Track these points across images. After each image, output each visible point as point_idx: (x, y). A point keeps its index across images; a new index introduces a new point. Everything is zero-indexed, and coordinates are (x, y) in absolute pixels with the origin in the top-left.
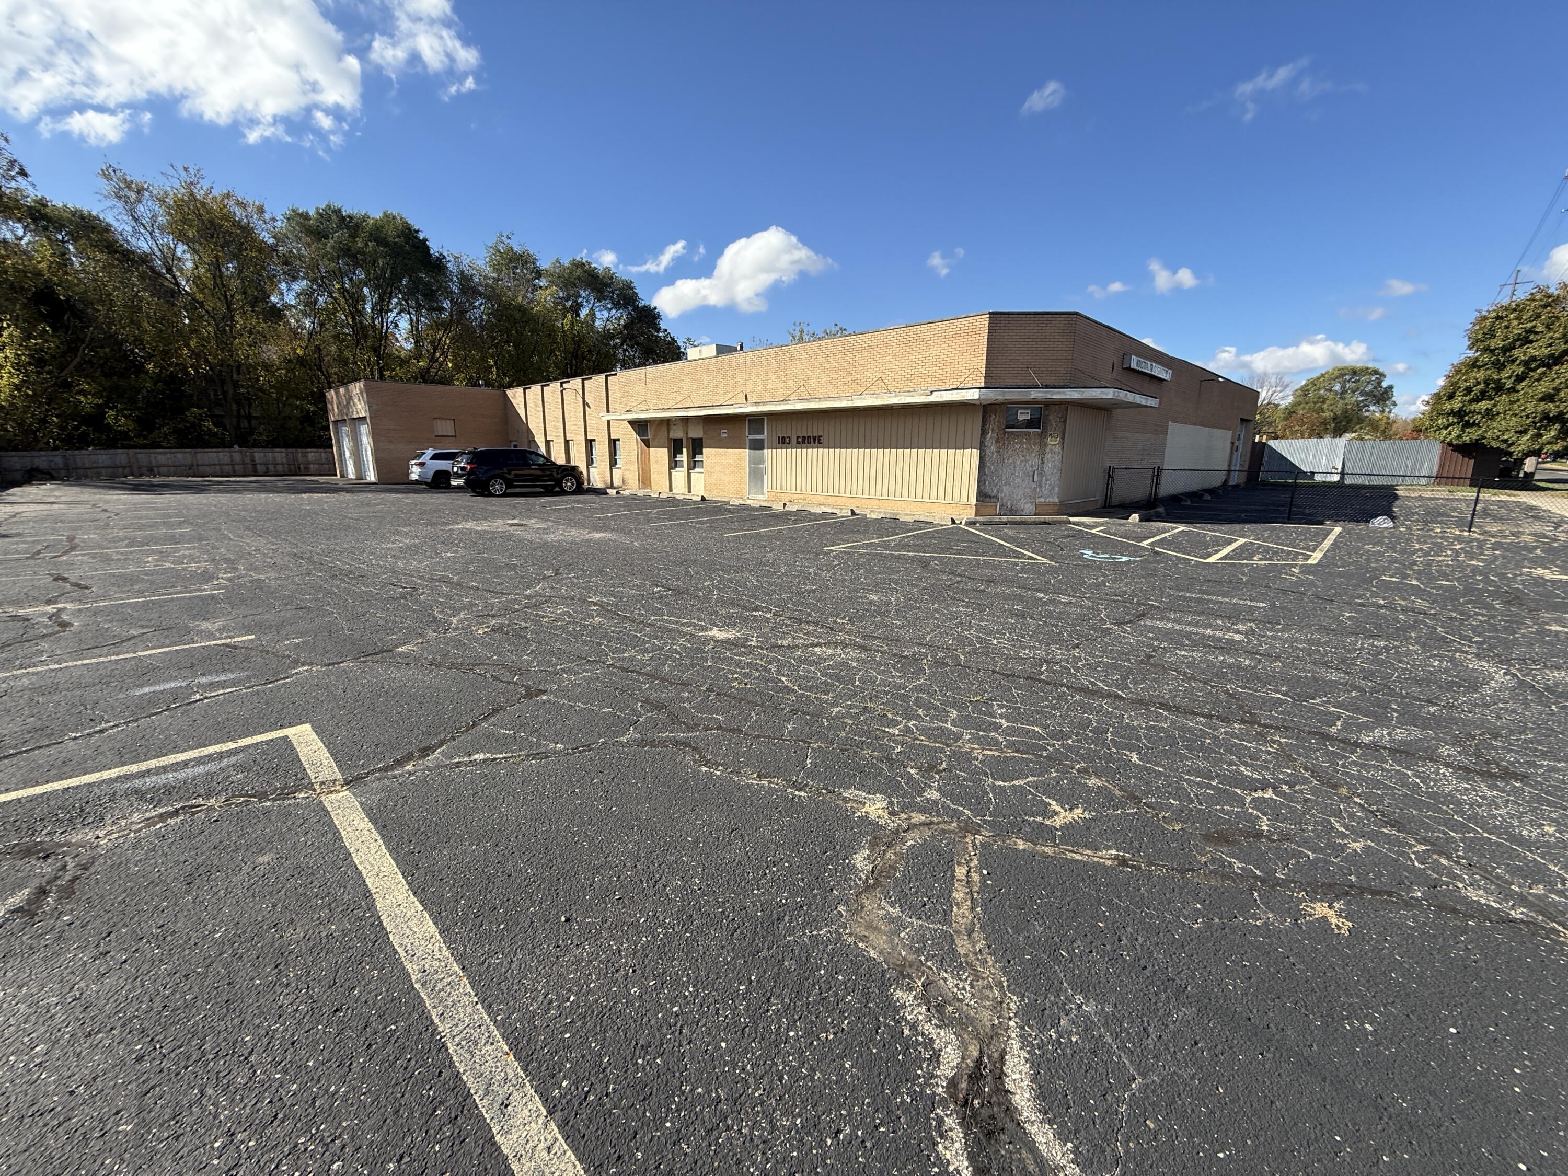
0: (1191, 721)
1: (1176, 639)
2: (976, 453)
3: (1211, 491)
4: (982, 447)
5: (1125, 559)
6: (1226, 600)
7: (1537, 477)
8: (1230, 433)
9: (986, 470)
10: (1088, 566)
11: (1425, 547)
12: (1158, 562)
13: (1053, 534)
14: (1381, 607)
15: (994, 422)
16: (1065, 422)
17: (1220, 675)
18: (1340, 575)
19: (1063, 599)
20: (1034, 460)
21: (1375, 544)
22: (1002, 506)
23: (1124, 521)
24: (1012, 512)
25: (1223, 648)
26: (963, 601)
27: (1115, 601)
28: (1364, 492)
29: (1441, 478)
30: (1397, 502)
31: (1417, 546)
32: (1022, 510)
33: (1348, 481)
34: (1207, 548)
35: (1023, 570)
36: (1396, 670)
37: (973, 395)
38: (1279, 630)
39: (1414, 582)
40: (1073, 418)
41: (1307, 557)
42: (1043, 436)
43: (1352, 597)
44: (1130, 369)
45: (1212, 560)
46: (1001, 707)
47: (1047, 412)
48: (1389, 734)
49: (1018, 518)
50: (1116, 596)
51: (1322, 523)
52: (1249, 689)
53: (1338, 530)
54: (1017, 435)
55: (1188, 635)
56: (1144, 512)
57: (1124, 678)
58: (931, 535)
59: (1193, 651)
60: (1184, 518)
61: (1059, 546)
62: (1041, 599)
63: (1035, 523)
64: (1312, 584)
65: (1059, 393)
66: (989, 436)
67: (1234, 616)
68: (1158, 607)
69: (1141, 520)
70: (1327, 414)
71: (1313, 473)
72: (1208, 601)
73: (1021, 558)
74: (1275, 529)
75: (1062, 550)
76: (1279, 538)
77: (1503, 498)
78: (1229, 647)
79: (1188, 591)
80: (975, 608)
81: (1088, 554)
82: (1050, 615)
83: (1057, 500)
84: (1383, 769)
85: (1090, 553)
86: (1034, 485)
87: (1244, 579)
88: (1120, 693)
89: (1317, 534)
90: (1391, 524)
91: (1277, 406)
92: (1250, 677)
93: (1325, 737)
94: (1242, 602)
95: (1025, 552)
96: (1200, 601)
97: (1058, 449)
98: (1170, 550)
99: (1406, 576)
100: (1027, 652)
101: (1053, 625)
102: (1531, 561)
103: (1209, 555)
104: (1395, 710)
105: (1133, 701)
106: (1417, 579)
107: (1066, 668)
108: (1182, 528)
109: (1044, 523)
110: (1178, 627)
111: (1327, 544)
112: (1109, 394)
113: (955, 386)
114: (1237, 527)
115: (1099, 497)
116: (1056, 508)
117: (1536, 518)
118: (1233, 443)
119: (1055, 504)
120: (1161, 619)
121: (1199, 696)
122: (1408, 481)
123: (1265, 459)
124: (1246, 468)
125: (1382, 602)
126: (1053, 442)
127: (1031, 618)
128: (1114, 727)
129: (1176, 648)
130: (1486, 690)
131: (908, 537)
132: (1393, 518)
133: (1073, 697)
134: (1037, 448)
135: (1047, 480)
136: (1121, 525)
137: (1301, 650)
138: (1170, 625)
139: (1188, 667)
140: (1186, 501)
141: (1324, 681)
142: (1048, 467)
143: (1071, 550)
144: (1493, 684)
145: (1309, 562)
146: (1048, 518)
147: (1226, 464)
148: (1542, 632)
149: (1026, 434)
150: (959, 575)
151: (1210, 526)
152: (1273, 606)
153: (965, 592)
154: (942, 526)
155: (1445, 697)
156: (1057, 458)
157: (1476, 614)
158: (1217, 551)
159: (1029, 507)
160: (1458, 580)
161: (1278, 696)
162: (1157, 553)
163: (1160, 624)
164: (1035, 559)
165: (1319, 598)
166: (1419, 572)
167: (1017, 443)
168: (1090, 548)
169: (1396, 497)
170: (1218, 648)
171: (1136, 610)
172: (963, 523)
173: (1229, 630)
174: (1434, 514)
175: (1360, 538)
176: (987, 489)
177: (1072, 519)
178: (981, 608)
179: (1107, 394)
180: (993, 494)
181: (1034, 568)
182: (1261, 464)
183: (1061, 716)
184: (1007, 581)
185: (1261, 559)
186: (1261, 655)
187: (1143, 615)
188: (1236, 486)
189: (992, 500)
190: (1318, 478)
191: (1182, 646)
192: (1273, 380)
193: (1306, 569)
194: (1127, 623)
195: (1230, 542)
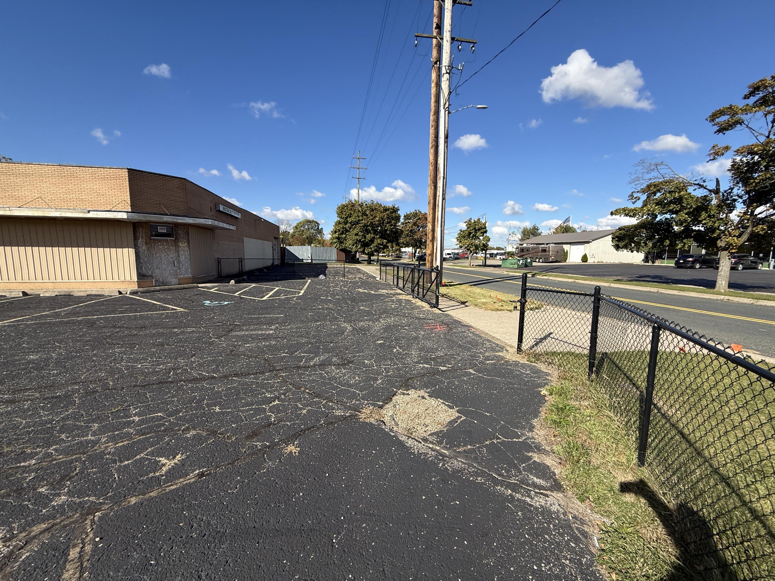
0: (248, 379)
1: (245, 339)
2: (132, 251)
3: (267, 268)
4: (136, 247)
5: (226, 303)
6: (268, 316)
7: (360, 259)
8: (271, 243)
9: (142, 260)
10: (206, 309)
11: (333, 285)
12: (242, 302)
13: (189, 294)
14: (320, 309)
15: (141, 232)
16: (188, 234)
17: (263, 352)
18: (309, 298)
19: (189, 330)
20: (173, 255)
21: (320, 286)
22: (156, 281)
23: (228, 284)
24: (164, 284)
25: (265, 338)
26: (119, 344)
27: (218, 326)
28: (318, 266)
29: (338, 261)
30: (327, 269)
31: (331, 285)
32: (170, 283)
33: (314, 262)
34: (262, 293)
35: (167, 317)
36: (323, 332)
37: (124, 216)
38: (287, 326)
39: (330, 298)
40: (192, 233)
41: (299, 293)
42: (176, 241)
43: (312, 307)
44: (219, 211)
45: (264, 299)
46: (135, 408)
47: (176, 229)
48: (319, 359)
49: (166, 287)
50: (219, 323)
51: (305, 279)
52: (274, 355)
53: (309, 281)
54: (160, 241)
55: (251, 336)
56: (237, 279)
57: (217, 366)
58: (102, 303)
59: (252, 343)
60: (255, 281)
61: (191, 300)
62: (175, 332)
63: (177, 289)
64: (300, 304)
65: (182, 219)
66: (140, 241)
67: (270, 323)
68: (239, 325)
69: (236, 283)
70: (304, 236)
71: (303, 259)
72: (261, 317)
73: (167, 310)
74: (289, 282)
75: (193, 302)
76: (290, 286)
77: (353, 266)
78: (267, 338)
79: (253, 314)
80: (127, 347)
81: (207, 303)
82: (180, 340)
83: (191, 276)
84: (316, 374)
85: (208, 302)
86: (175, 268)
87: (276, 305)
88: (215, 375)
89: (303, 283)
90: (324, 278)
91: (289, 232)
92: (273, 349)
93: (299, 367)
94: (274, 316)
95: (170, 306)
96: (257, 318)
97: (186, 249)
98: (248, 296)
99: (327, 296)
100: (161, 367)
101: (180, 347)
102: (358, 286)
103: (264, 296)
104: (321, 349)
105: (221, 377)
106: (331, 297)
107: (185, 370)
108: (254, 285)
109: (184, 288)
110: (247, 333)
111: (306, 286)
112: (209, 222)
113: (109, 209)
114: (276, 283)
115: (215, 273)
116: (191, 280)
117: (359, 272)
118: (273, 247)
119: (190, 278)
120: (239, 331)
121: (253, 365)
122: (330, 262)
123: (286, 254)
124: (280, 258)
125: (320, 307)
126: (183, 245)
127: (167, 345)
128: (208, 396)
129: (244, 344)
130: (346, 334)
131: (80, 306)
132: (325, 275)
133: (187, 386)
134: (174, 248)
135: (183, 265)
136: (226, 286)
137: (294, 332)
138: (243, 333)
139: (249, 352)
140: (256, 273)
141: (301, 343)
142: (182, 258)
143: (198, 302)
144: (347, 331)
145: (300, 295)
146: (185, 286)
147: (272, 256)
148: (359, 310)
149: (165, 240)
150: (119, 327)
151: (265, 283)
152: (286, 315)
153: (121, 338)
154: (111, 296)
155: (336, 339)
156: (187, 253)
157: (345, 307)
158: (267, 294)
159: (174, 281)
160: (341, 295)
161: (284, 354)
162: (242, 298)
163: (238, 333)
164: (175, 310)
165: (301, 309)
166: (331, 294)
167: (160, 245)
168: (208, 300)
169: (327, 267)
170: (263, 339)
171: (228, 328)
172: (128, 293)
173: (268, 329)
174: (337, 273)
175: (316, 283)
176: (144, 271)
177: (200, 285)
178: (132, 346)
179: (208, 222)
180: (149, 275)
181: (175, 315)
182: (285, 256)
183: (177, 400)
184: (155, 325)
185: (283, 296)
186: (279, 338)
187: (231, 330)
188: (277, 265)
189: (149, 278)
190: (305, 261)
191: (248, 342)
192: (286, 222)
193: (299, 298)
194: (223, 336)
195: (272, 289)
